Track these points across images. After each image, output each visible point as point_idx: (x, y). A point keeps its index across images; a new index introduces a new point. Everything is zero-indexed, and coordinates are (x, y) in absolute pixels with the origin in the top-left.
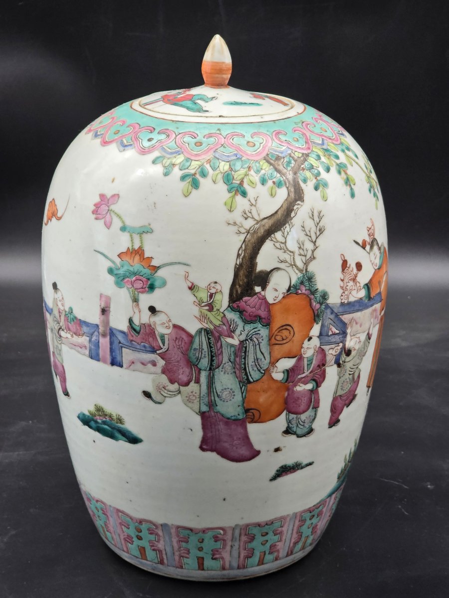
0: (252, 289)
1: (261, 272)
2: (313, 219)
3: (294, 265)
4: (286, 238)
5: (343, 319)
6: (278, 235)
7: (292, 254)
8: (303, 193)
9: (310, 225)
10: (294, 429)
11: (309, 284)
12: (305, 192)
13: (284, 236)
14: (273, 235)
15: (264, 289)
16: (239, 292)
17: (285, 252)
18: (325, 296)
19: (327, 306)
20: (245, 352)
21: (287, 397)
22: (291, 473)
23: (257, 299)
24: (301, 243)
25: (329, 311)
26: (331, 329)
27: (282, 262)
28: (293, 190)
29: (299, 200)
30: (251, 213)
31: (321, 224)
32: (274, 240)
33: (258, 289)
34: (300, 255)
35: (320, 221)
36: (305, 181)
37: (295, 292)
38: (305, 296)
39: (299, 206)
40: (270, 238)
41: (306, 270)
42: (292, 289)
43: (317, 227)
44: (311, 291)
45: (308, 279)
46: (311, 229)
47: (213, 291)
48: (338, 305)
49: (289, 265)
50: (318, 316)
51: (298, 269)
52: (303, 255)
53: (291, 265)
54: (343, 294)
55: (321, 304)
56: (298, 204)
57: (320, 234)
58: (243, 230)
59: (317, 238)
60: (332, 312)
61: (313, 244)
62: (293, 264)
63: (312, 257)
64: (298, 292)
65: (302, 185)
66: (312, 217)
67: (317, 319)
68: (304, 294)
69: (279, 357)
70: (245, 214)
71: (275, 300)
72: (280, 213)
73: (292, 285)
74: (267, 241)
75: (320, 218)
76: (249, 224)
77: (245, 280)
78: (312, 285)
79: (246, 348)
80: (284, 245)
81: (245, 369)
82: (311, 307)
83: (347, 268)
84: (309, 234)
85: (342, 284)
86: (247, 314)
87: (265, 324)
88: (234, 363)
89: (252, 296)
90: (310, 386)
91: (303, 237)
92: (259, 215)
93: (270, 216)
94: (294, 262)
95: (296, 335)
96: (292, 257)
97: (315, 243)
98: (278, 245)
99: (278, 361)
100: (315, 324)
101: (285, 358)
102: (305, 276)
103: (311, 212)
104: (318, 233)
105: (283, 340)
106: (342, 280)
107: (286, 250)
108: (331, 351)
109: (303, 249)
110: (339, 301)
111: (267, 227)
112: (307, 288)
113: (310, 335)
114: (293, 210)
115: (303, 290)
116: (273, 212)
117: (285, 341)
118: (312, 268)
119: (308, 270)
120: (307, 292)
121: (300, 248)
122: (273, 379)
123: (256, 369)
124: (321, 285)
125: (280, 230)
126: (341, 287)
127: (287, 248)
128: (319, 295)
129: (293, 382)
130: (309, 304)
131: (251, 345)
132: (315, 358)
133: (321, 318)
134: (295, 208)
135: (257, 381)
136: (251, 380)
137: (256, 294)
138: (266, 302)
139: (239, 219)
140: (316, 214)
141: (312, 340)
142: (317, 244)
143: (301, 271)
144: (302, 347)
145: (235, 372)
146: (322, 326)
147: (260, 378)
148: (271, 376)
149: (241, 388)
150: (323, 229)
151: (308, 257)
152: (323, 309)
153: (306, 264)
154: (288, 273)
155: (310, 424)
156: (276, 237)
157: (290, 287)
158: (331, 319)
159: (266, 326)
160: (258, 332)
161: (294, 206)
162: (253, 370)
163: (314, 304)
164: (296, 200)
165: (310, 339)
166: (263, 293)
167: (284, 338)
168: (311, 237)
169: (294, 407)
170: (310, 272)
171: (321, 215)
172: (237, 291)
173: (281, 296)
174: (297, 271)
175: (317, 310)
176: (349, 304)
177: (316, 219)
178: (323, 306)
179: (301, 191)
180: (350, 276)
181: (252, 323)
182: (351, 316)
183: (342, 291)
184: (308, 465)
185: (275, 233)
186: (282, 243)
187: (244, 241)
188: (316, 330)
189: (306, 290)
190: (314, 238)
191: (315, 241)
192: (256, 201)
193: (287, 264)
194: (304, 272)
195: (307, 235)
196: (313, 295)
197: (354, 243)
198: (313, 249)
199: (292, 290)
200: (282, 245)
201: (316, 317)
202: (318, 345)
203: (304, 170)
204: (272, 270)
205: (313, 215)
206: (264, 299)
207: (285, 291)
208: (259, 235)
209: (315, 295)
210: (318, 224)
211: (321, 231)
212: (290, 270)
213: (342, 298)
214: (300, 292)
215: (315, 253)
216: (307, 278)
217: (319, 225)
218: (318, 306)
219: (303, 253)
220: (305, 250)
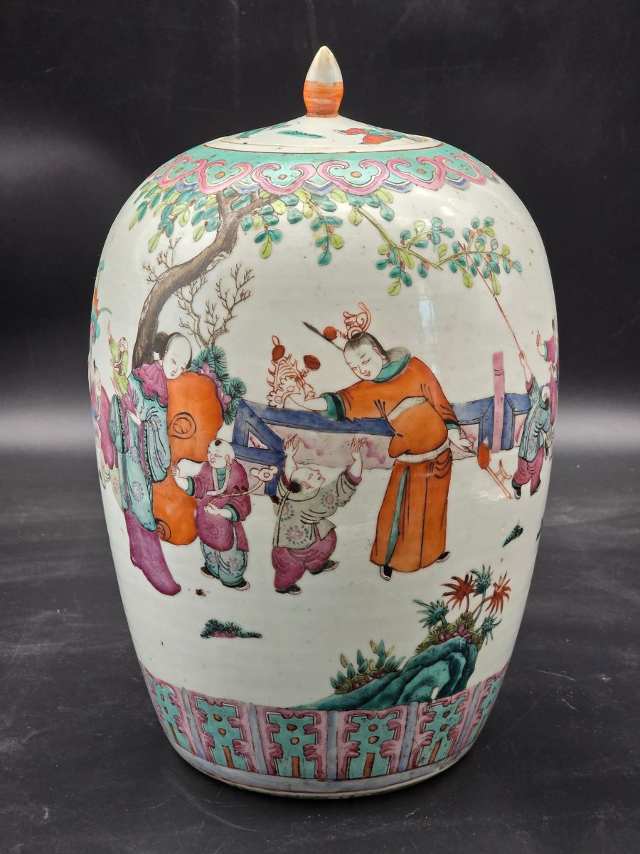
0: (151, 355)
1: (161, 334)
2: (236, 279)
3: (197, 334)
4: (193, 296)
5: (274, 431)
6: (186, 291)
7: (197, 319)
8: (235, 242)
9: (229, 285)
10: (216, 570)
11: (215, 365)
12: (239, 242)
13: (191, 293)
14: (179, 290)
15: (162, 357)
16: (140, 355)
17: (189, 314)
18: (240, 388)
19: (243, 404)
20: (146, 437)
21: (197, 517)
22: (227, 636)
23: (155, 369)
24: (210, 307)
25: (246, 411)
26: (251, 439)
27: (184, 326)
28: (223, 236)
29: (225, 250)
30: (166, 256)
31: (246, 288)
32: (180, 295)
33: (156, 356)
34: (207, 322)
35: (245, 283)
36: (247, 227)
37: (196, 371)
38: (208, 379)
39: (221, 258)
40: (175, 293)
41: (213, 344)
42: (192, 365)
43: (238, 290)
44: (217, 375)
45: (214, 358)
46: (228, 291)
47: (122, 350)
48: (264, 408)
49: (191, 332)
50: (229, 413)
51: (201, 340)
52: (210, 323)
53: (194, 333)
54: (273, 394)
55: (233, 398)
56: (222, 256)
57: (241, 300)
58: (154, 278)
59: (235, 304)
60: (252, 415)
61: (227, 312)
62: (196, 331)
63: (223, 328)
64: (200, 372)
65: (240, 232)
66: (234, 274)
67: (226, 417)
68: (208, 376)
69: (180, 455)
70: (161, 257)
71: (173, 375)
72: (194, 262)
73: (193, 360)
74: (173, 295)
75: (247, 278)
76: (160, 270)
77: (146, 341)
78: (220, 368)
79: (146, 431)
80: (189, 305)
81: (148, 461)
82: (218, 398)
83: (283, 358)
84: (224, 296)
85: (271, 378)
86: (146, 386)
87: (162, 405)
88: (138, 448)
89: (150, 364)
90: (227, 513)
91: (214, 299)
92: (172, 260)
93: (183, 264)
94: (198, 330)
95: (198, 431)
96: (196, 323)
97: (230, 310)
98: (182, 302)
99: (179, 461)
100: (224, 423)
101: (187, 459)
102: (211, 352)
103: (234, 269)
104: (238, 298)
105: (183, 433)
106: (273, 374)
107: (191, 312)
108: (255, 472)
109: (212, 316)
110: (266, 402)
111: (176, 278)
112: (211, 369)
113: (217, 438)
114: (212, 261)
115: (207, 370)
116: (188, 260)
117: (184, 436)
118: (221, 343)
119: (216, 344)
120: (211, 375)
121: (208, 313)
122: (176, 484)
123: (157, 464)
124: (234, 369)
125: (189, 284)
126: (269, 382)
127: (192, 310)
128: (229, 383)
129: (201, 499)
130: (214, 393)
131: (151, 429)
132: (228, 473)
133: (234, 418)
134: (215, 259)
135: (161, 481)
136: (155, 479)
137: (154, 361)
138: (164, 377)
139: (154, 263)
140: (242, 273)
141: (221, 446)
142: (234, 313)
143: (206, 344)
144: (208, 452)
145: (140, 462)
146: (236, 430)
147: (162, 478)
148: (174, 479)
149: (147, 486)
150: (247, 295)
151: (217, 327)
152: (237, 406)
153: (214, 336)
154: (189, 342)
155: (240, 573)
156: (183, 293)
157: (190, 362)
158: (251, 425)
159: (163, 407)
160: (155, 413)
161: (214, 257)
162: (155, 464)
163: (222, 394)
164: (221, 249)
165: (218, 443)
166: (161, 362)
167: (185, 431)
168: (226, 301)
169: (208, 535)
170: (218, 348)
171: (250, 275)
172: (139, 354)
173: (180, 372)
174: (201, 343)
175: (227, 404)
176: (286, 412)
177: (241, 279)
178: (236, 402)
179: (234, 240)
180: (289, 371)
181: (150, 399)
182: (293, 431)
183: (271, 389)
184: (253, 637)
185: (183, 288)
186: (187, 301)
187: (152, 291)
188: (226, 432)
189: (211, 371)
190: (230, 304)
191: (232, 309)
192: (176, 242)
193: (189, 331)
194: (210, 346)
195: (221, 298)
196: (221, 381)
197: (305, 326)
198: (226, 317)
199: (191, 368)
200: (188, 305)
201: (225, 414)
202: (232, 456)
203: (255, 214)
204: (172, 335)
205: (236, 273)
206: (162, 370)
207: (184, 367)
208: (167, 286)
209: (224, 383)
210: (241, 286)
211: (244, 297)
212: (192, 338)
213: (270, 398)
214: (202, 372)
215: (228, 324)
216: (213, 356)
217: (244, 287)
218: (228, 399)
219: (210, 320)
220: (214, 317)
